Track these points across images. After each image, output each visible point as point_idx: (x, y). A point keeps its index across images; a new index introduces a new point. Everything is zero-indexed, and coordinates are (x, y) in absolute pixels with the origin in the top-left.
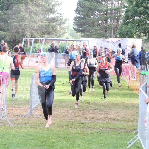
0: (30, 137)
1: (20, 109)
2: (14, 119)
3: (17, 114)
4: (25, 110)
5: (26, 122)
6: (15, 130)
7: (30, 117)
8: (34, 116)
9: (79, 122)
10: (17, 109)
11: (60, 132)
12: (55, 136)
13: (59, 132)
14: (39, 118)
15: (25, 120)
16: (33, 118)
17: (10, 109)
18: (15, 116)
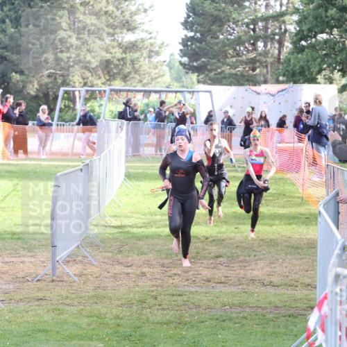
0: (41, 336)
1: (33, 260)
2: (11, 286)
3: (21, 274)
4: (43, 262)
5: (40, 295)
6: (7, 317)
7: (53, 281)
8: (65, 278)
9: (174, 293)
10: (26, 259)
11: (122, 319)
12: (106, 330)
13: (119, 321)
14: (75, 284)
15: (39, 289)
16: (60, 284)
17: (7, 260)
18: (16, 279)
